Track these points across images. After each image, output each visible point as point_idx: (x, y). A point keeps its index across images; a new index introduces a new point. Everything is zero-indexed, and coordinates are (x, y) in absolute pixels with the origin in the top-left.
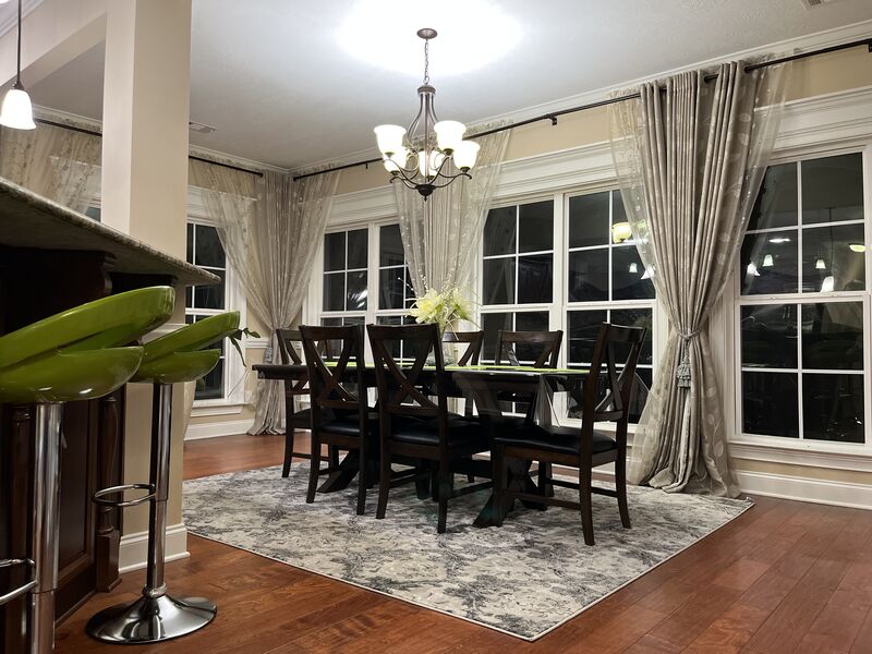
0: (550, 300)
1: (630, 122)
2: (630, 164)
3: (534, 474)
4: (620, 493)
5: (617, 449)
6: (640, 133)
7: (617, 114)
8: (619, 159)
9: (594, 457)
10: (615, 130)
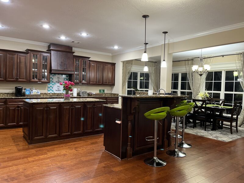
0: (220, 90)
1: (240, 59)
2: (240, 66)
3: (220, 123)
4: (236, 127)
5: (236, 120)
6: (242, 61)
7: (237, 57)
8: (237, 65)
9: (233, 121)
10: (237, 60)
